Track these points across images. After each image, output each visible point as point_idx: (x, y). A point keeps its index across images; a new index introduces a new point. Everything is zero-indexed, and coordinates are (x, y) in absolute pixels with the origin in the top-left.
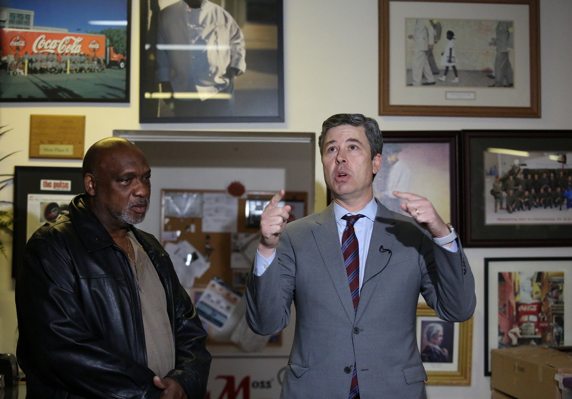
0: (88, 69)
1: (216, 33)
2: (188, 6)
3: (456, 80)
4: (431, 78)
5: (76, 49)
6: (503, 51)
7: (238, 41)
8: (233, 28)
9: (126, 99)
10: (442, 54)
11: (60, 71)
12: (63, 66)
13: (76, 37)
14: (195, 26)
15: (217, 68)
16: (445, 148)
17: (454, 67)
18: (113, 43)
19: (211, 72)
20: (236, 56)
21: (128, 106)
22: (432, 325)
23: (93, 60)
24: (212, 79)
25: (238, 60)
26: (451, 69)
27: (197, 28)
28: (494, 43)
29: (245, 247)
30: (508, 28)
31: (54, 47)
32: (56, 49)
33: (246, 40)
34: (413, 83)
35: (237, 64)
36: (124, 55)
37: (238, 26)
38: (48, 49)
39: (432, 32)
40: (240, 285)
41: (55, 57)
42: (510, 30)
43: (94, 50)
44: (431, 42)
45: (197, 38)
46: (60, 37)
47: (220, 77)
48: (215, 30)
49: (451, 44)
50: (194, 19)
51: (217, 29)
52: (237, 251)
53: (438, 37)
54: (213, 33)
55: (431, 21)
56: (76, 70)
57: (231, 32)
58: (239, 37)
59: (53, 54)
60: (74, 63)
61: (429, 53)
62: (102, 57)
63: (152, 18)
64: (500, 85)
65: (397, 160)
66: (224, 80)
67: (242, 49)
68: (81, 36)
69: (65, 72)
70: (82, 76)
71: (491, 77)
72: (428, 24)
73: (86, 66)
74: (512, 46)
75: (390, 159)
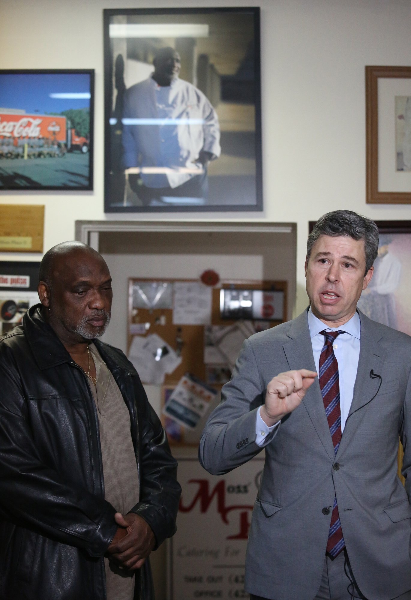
0: (48, 154)
1: (187, 114)
2: (156, 85)
5: (34, 132)
7: (212, 122)
8: (206, 109)
9: (89, 187)
11: (17, 156)
12: (20, 150)
13: (34, 118)
14: (164, 106)
15: (189, 153)
18: (74, 125)
19: (182, 157)
20: (210, 139)
21: (92, 194)
23: (53, 144)
24: (183, 164)
25: (212, 143)
27: (166, 109)
29: (219, 341)
31: (10, 130)
32: (12, 132)
33: (221, 121)
34: (404, 168)
35: (211, 148)
36: (86, 137)
37: (211, 106)
38: (4, 132)
40: (215, 382)
41: (11, 141)
43: (54, 133)
46: (16, 118)
47: (192, 162)
48: (187, 110)
51: (189, 110)
52: (211, 344)
54: (185, 113)
56: (34, 155)
57: (204, 112)
58: (212, 118)
59: (9, 137)
60: (32, 147)
62: (63, 141)
63: (118, 97)
66: (197, 166)
67: (216, 131)
68: (40, 118)
69: (23, 157)
70: (41, 161)
73: (45, 150)
75: (379, 251)
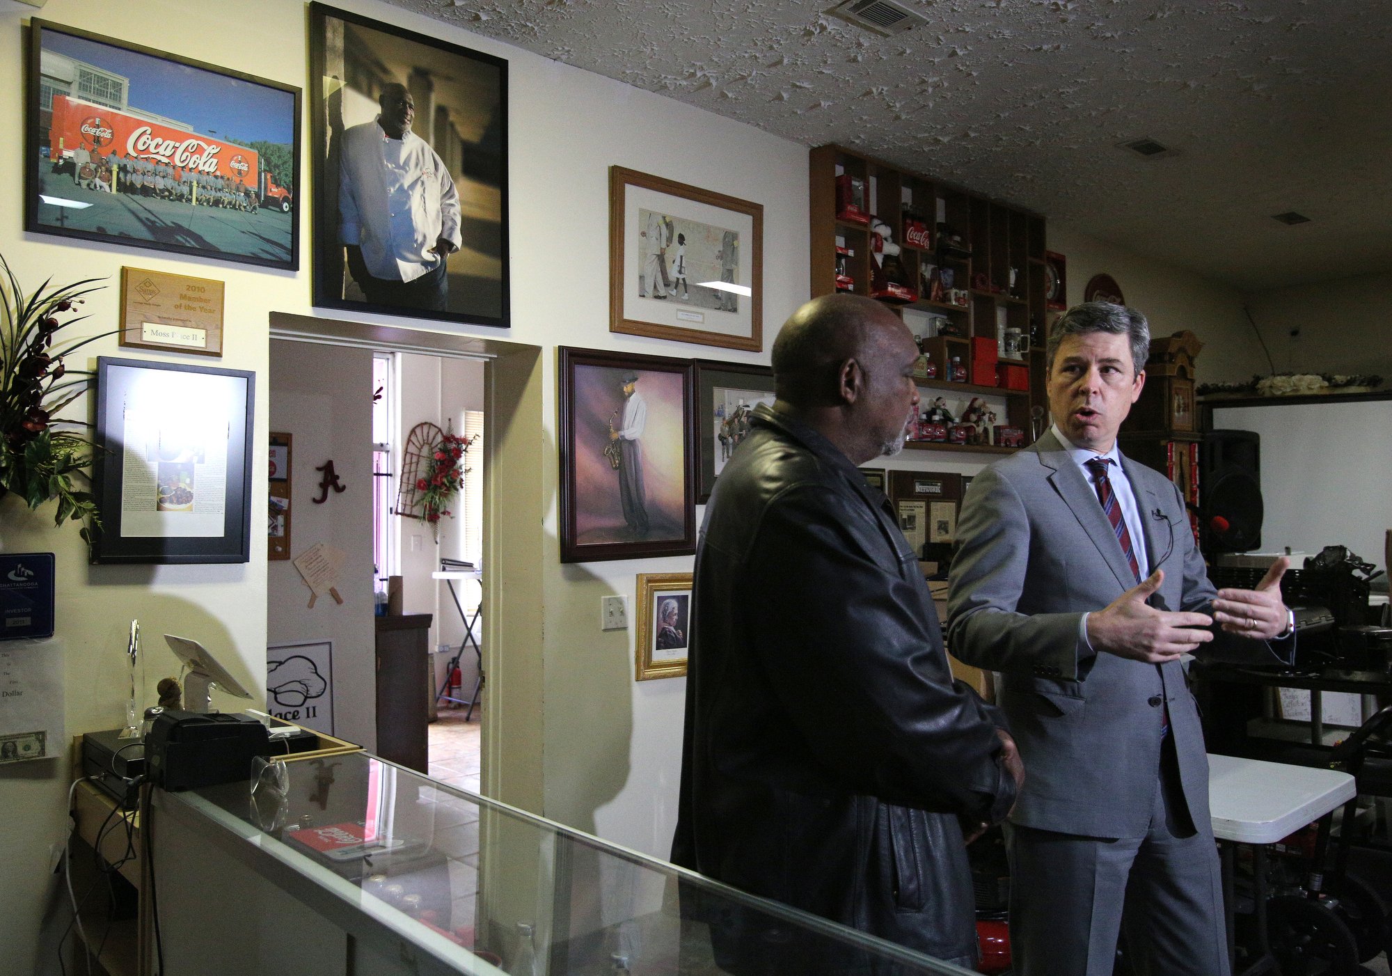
0: (230, 203)
1: (423, 183)
2: (383, 133)
3: (686, 297)
4: (662, 292)
5: (207, 163)
6: (728, 267)
7: (452, 201)
8: (446, 181)
9: (292, 265)
10: (674, 262)
11: (180, 197)
12: (185, 190)
13: (209, 143)
14: (394, 166)
15: (425, 237)
16: (677, 379)
17: (684, 279)
18: (270, 167)
19: (416, 241)
21: (294, 277)
22: (668, 601)
23: (238, 190)
24: (417, 252)
25: (452, 229)
26: (681, 281)
27: (396, 170)
28: (721, 256)
30: (733, 241)
31: (168, 153)
32: (171, 156)
33: (462, 202)
34: (646, 294)
35: (450, 235)
36: (289, 190)
37: (451, 179)
38: (157, 153)
39: (665, 231)
41: (170, 170)
42: (735, 243)
43: (240, 172)
45: (397, 186)
46: (180, 137)
47: (428, 251)
48: (422, 179)
49: (681, 250)
50: (393, 155)
51: (424, 178)
53: (670, 239)
54: (420, 183)
55: (664, 218)
56: (208, 201)
57: (442, 185)
58: (452, 197)
59: (167, 164)
60: (204, 187)
61: (661, 258)
62: (253, 188)
63: (332, 139)
64: (726, 309)
65: (633, 392)
66: (434, 256)
67: (456, 213)
68: (218, 144)
69: (190, 200)
70: (217, 212)
72: (661, 221)
73: (226, 198)
74: (736, 264)
75: (627, 389)
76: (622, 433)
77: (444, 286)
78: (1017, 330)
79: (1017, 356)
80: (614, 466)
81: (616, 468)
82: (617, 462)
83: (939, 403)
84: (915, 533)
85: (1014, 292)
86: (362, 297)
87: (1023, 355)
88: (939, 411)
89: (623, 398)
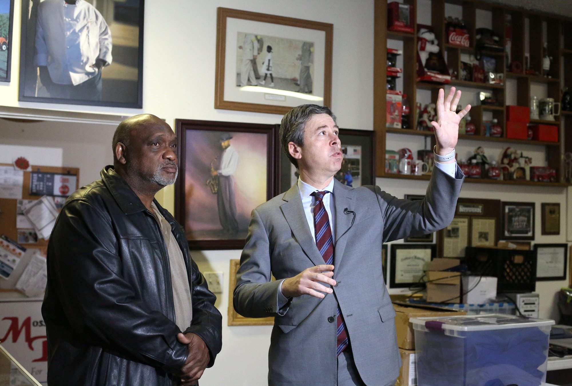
1: (88, 28)
2: (64, 2)
3: (272, 84)
4: (254, 82)
6: (306, 65)
7: (106, 37)
8: (103, 25)
9: (6, 79)
10: (263, 63)
14: (70, 19)
15: (88, 59)
16: (264, 138)
17: (271, 74)
19: (82, 61)
20: (104, 50)
21: (8, 85)
24: (83, 67)
25: (106, 53)
26: (269, 75)
27: (71, 22)
28: (300, 58)
30: (310, 47)
33: (113, 37)
34: (241, 85)
35: (105, 56)
36: (6, 38)
37: (106, 24)
39: (256, 45)
42: (312, 49)
44: (256, 53)
45: (72, 31)
47: (90, 67)
48: (87, 25)
49: (269, 56)
50: (70, 14)
51: (89, 25)
53: (260, 50)
54: (86, 28)
55: (256, 37)
57: (100, 28)
58: (107, 34)
61: (254, 62)
63: (32, 8)
64: (303, 91)
65: (228, 146)
66: (94, 69)
67: (109, 44)
71: (297, 85)
72: (254, 38)
74: (312, 62)
75: (224, 144)
76: (220, 171)
77: (100, 86)
78: (551, 100)
79: (550, 118)
80: (214, 192)
81: (215, 193)
82: (216, 189)
83: (479, 151)
84: (459, 239)
85: (548, 73)
86: (47, 95)
87: (555, 117)
88: (478, 157)
89: (221, 150)
